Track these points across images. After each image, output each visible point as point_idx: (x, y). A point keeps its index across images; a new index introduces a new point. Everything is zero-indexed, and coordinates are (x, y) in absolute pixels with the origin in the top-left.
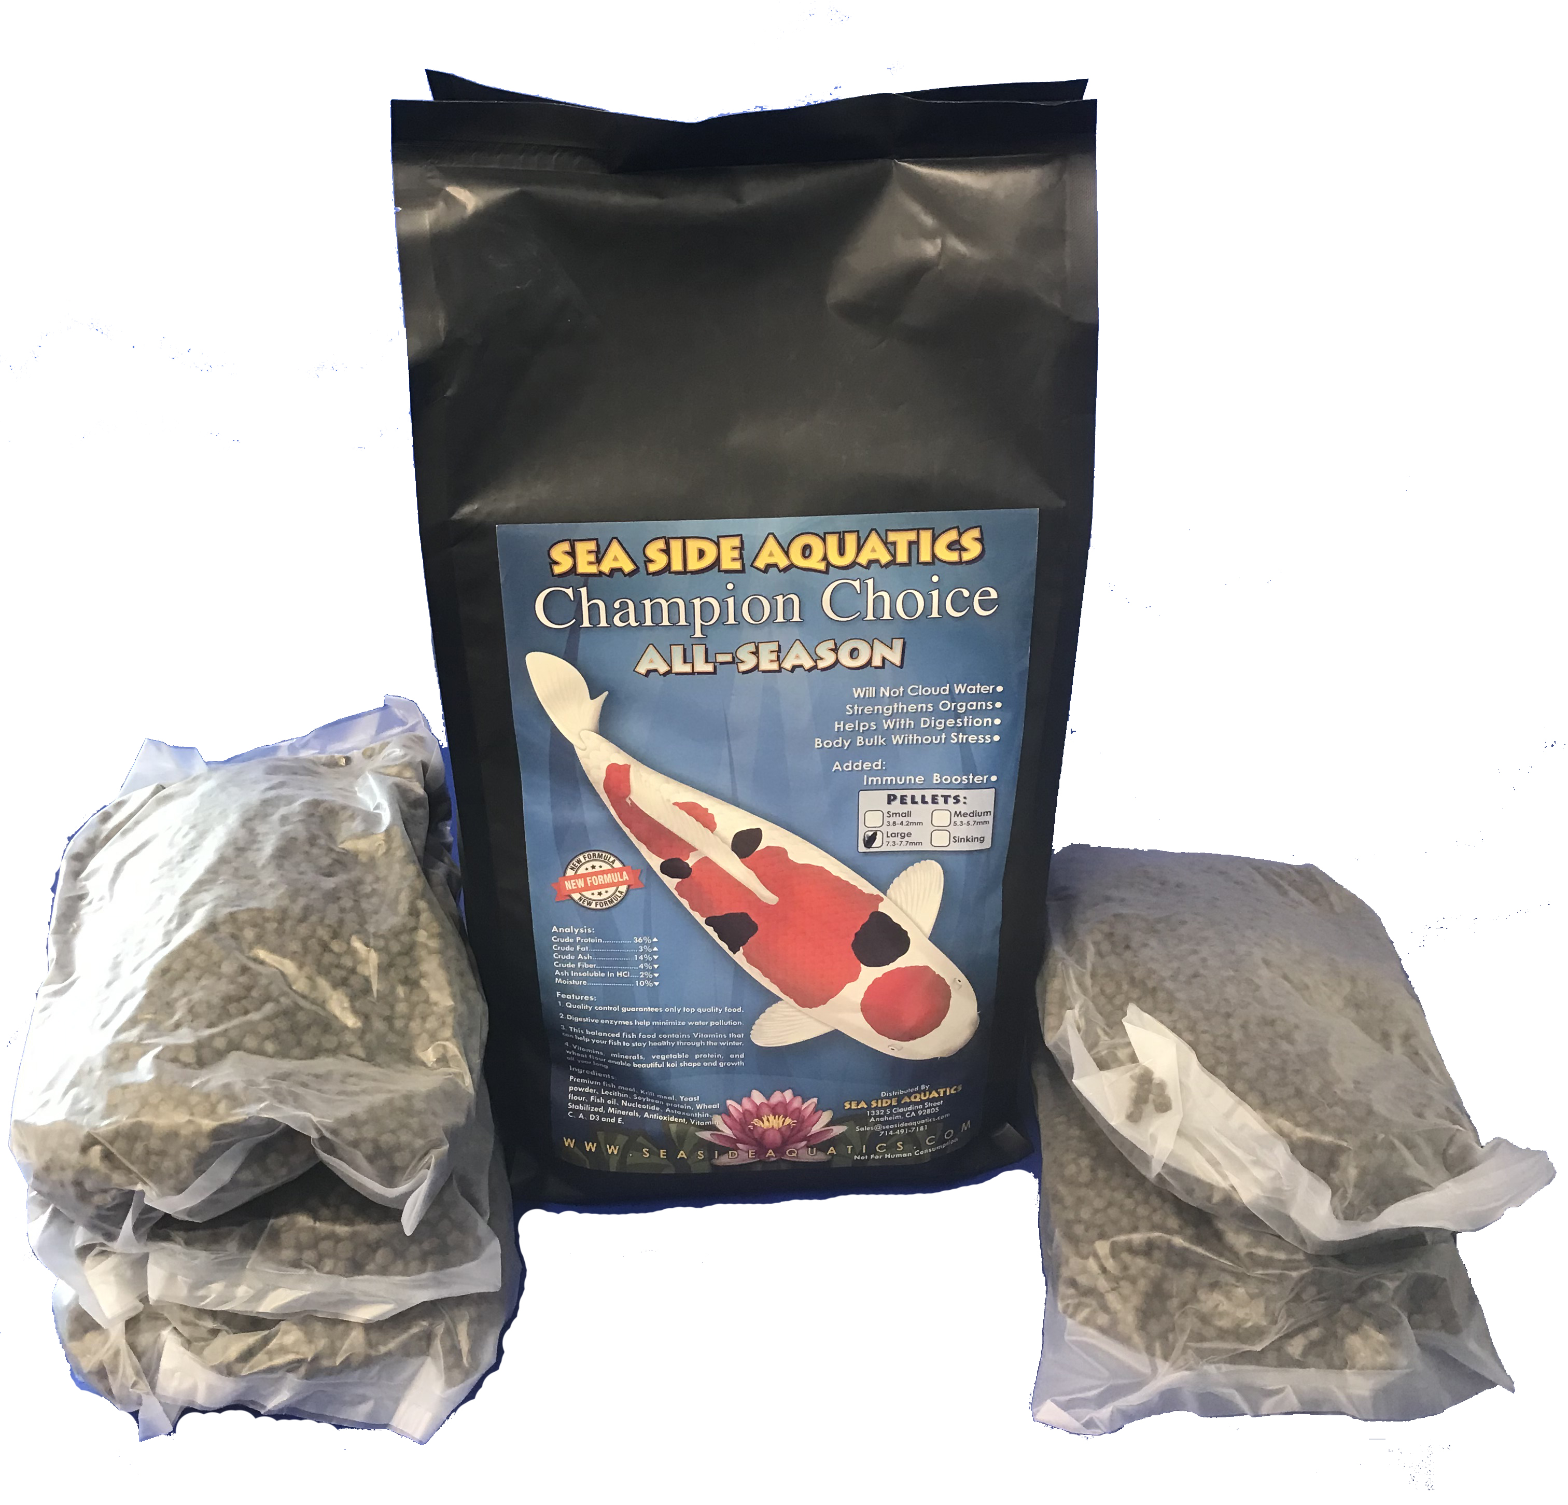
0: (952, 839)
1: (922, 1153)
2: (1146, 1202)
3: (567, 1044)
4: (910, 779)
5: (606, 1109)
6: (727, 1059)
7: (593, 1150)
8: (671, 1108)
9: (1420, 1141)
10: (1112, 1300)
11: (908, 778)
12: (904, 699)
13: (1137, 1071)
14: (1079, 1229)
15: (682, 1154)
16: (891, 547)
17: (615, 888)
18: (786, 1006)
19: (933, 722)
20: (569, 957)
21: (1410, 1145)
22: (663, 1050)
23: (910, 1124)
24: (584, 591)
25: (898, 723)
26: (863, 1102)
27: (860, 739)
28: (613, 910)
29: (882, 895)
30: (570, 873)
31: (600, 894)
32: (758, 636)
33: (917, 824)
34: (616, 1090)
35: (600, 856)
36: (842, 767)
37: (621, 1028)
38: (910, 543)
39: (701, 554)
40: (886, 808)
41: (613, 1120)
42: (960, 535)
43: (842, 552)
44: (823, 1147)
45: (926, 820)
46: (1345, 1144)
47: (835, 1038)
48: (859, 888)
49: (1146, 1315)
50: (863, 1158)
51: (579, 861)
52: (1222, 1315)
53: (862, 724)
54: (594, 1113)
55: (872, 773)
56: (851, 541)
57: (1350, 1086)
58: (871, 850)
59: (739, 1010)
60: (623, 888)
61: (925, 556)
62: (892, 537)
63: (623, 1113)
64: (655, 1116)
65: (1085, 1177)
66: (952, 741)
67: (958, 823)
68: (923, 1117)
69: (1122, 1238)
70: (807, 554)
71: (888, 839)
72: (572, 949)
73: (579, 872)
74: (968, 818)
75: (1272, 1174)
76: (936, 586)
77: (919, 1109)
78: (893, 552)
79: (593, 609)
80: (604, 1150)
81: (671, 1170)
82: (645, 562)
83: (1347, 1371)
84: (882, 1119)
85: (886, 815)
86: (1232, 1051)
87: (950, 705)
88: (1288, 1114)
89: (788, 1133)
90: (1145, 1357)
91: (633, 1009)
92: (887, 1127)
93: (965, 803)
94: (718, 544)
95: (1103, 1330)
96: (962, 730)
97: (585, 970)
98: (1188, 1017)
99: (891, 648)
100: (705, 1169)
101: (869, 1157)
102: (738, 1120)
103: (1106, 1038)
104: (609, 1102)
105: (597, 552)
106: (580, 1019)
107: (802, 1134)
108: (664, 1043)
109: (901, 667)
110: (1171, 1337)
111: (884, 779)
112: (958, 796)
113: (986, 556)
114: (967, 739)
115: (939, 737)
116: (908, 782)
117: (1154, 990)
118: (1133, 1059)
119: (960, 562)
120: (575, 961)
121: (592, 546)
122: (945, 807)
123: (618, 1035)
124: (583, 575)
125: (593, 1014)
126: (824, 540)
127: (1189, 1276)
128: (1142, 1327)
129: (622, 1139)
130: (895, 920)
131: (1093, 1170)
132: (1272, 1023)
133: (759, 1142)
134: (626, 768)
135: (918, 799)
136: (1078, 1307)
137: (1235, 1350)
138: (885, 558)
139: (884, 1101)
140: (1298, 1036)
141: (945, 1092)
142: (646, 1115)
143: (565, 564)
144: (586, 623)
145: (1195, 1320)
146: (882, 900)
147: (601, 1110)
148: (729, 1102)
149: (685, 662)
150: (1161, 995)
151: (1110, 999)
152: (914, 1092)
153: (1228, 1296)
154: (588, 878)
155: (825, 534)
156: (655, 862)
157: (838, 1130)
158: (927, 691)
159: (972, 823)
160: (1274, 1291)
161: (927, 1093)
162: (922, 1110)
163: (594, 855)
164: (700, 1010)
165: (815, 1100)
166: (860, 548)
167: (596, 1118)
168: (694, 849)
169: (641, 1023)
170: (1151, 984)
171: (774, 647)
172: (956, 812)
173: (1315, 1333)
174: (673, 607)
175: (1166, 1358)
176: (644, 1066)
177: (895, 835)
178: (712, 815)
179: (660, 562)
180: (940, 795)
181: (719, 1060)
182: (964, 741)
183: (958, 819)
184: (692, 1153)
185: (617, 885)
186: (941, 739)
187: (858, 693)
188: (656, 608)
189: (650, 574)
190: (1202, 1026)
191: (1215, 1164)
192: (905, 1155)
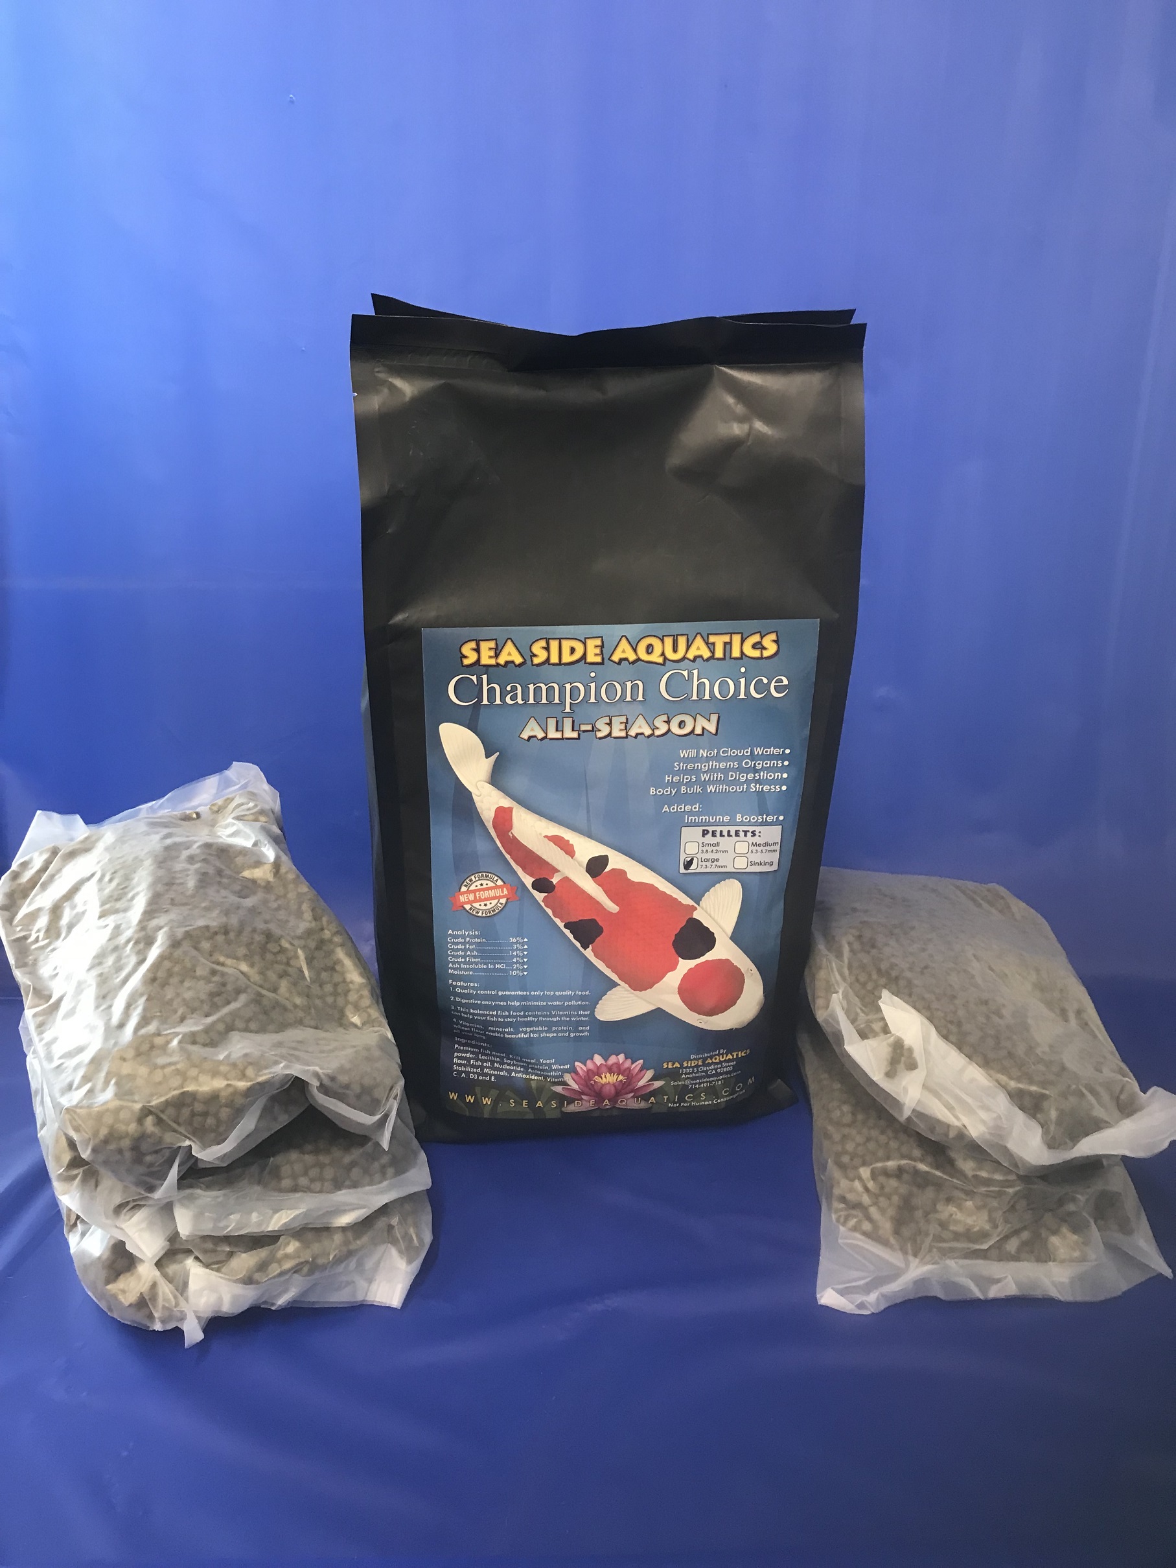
0: (749, 864)
1: (719, 1101)
2: (896, 1138)
3: (455, 1020)
4: (720, 818)
5: (482, 1070)
6: (576, 1030)
7: (472, 1101)
8: (532, 1069)
9: (1099, 1089)
10: (873, 1211)
11: (718, 817)
12: (718, 758)
13: (892, 1039)
14: (846, 1159)
15: (539, 1104)
16: (711, 646)
17: (497, 901)
18: (621, 989)
19: (738, 775)
20: (460, 953)
21: (1093, 1091)
22: (529, 1024)
23: (712, 1079)
24: (485, 677)
25: (712, 776)
26: (677, 1063)
27: (683, 789)
28: (495, 918)
29: (696, 905)
30: (464, 889)
31: (486, 905)
32: (612, 711)
33: (723, 852)
34: (491, 1055)
35: (487, 876)
36: (670, 810)
37: (497, 1008)
38: (725, 644)
39: (573, 650)
40: (701, 840)
41: (488, 1078)
42: (762, 638)
43: (675, 650)
44: (646, 1098)
45: (731, 850)
46: (1047, 1092)
47: (658, 1014)
48: (679, 900)
49: (899, 1224)
50: (675, 1105)
51: (471, 880)
52: (957, 1222)
53: (685, 777)
54: (473, 1073)
55: (691, 813)
56: (682, 641)
57: (1047, 1049)
58: (689, 871)
59: (587, 993)
60: (503, 901)
61: (736, 653)
62: (712, 639)
63: (496, 1072)
64: (520, 1075)
65: (848, 1119)
66: (751, 790)
67: (754, 851)
68: (721, 1074)
69: (879, 1165)
70: (650, 651)
71: (702, 863)
72: (463, 947)
73: (471, 889)
74: (762, 848)
75: (995, 1115)
76: (744, 675)
77: (718, 1068)
78: (712, 650)
79: (491, 691)
80: (480, 1101)
81: (531, 1116)
82: (531, 656)
83: (1051, 1263)
84: (691, 1076)
85: (701, 845)
86: (959, 1024)
87: (751, 764)
88: (1004, 1070)
89: (620, 1088)
90: (900, 1255)
91: (507, 993)
92: (694, 1082)
93: (759, 836)
94: (585, 644)
95: (865, 1234)
96: (758, 782)
97: (472, 963)
98: (923, 999)
99: (709, 721)
100: (556, 1115)
101: (680, 1104)
102: (583, 1077)
103: (863, 1015)
104: (485, 1064)
105: (496, 649)
106: (467, 1001)
107: (630, 1087)
108: (529, 1019)
109: (716, 734)
110: (918, 1239)
111: (701, 818)
112: (755, 831)
113: (780, 653)
114: (762, 788)
115: (742, 787)
116: (718, 820)
117: (897, 978)
118: (886, 1030)
119: (761, 658)
120: (464, 957)
121: (492, 644)
122: (745, 839)
123: (495, 1013)
124: (485, 666)
125: (477, 997)
126: (662, 641)
127: (930, 1193)
128: (897, 1232)
129: (494, 1092)
130: (705, 924)
131: (853, 1114)
132: (986, 1003)
133: (598, 1094)
134: (510, 810)
135: (725, 833)
136: (847, 1218)
137: (968, 1248)
138: (706, 654)
139: (693, 1062)
140: (1004, 1012)
141: (737, 1055)
142: (513, 1074)
143: (472, 658)
144: (485, 702)
145: (937, 1226)
146: (696, 909)
147: (479, 1070)
148: (577, 1064)
149: (557, 730)
150: (902, 983)
151: (864, 985)
152: (715, 1055)
153: (960, 1207)
154: (477, 893)
155: (663, 636)
156: (528, 881)
157: (658, 1084)
158: (734, 753)
159: (764, 851)
160: (995, 1203)
161: (725, 1056)
162: (720, 1068)
163: (482, 876)
164: (557, 993)
165: (642, 1061)
166: (688, 647)
167: (475, 1076)
168: (557, 871)
169: (513, 1004)
170: (894, 974)
171: (623, 719)
172: (753, 843)
173: (1025, 1235)
174: (550, 690)
175: (915, 1255)
176: (513, 1036)
177: (708, 860)
178: (572, 845)
179: (542, 656)
180: (741, 830)
181: (570, 1032)
182: (760, 790)
183: (754, 848)
184: (547, 1102)
185: (499, 898)
186: (743, 788)
187: (683, 754)
188: (538, 690)
189: (535, 665)
190: (935, 1005)
191: (950, 1108)
192: (706, 1103)
